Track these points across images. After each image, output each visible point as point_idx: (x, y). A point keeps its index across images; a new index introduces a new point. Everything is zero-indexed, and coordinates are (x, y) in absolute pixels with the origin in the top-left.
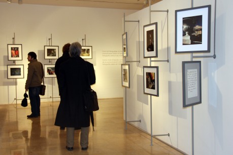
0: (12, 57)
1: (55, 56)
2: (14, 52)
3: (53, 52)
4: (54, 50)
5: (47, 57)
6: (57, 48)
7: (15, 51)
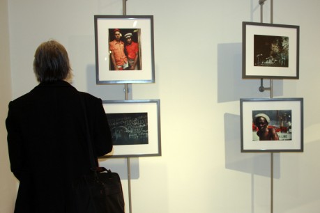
0: (112, 68)
1: (286, 64)
2: (120, 47)
3: (275, 48)
4: (279, 40)
5: (252, 70)
6: (290, 34)
7: (126, 44)
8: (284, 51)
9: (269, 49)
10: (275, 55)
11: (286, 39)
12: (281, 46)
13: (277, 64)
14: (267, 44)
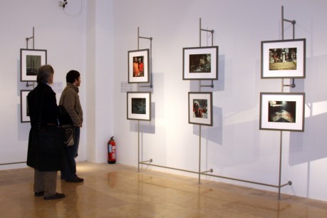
1: (209, 71)
2: (136, 65)
3: (202, 61)
4: (205, 56)
5: (188, 75)
7: (139, 64)
8: (208, 63)
9: (199, 62)
10: (202, 66)
11: (210, 55)
12: (206, 60)
13: (203, 71)
14: (197, 59)
